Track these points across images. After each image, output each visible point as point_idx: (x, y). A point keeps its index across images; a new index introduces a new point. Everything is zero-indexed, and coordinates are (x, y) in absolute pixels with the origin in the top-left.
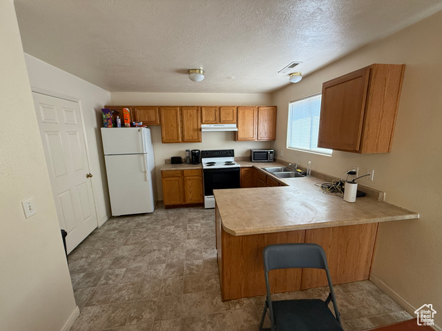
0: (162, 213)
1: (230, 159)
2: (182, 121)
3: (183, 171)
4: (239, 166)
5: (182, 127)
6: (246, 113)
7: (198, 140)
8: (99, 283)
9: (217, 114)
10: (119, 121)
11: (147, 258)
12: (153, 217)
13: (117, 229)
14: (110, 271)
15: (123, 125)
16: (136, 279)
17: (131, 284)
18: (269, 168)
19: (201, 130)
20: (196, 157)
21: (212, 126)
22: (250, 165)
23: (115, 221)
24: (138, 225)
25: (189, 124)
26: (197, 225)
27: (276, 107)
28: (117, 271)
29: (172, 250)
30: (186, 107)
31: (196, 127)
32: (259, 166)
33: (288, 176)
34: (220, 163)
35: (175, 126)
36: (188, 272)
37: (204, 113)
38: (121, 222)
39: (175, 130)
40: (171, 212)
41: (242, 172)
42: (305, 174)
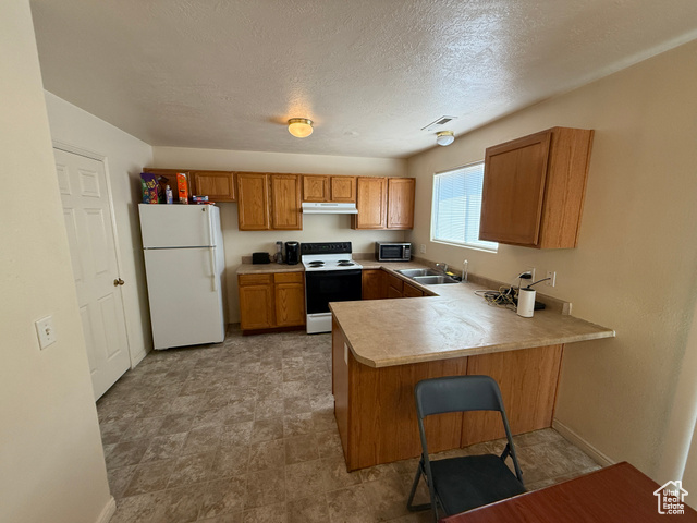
0: (238, 343)
1: (346, 257)
2: (272, 196)
3: (273, 275)
4: (361, 267)
5: (272, 206)
6: (371, 187)
7: (297, 227)
8: (144, 459)
9: (327, 187)
10: (170, 194)
11: (221, 414)
12: (224, 350)
13: (164, 371)
14: (162, 438)
15: (176, 200)
16: (206, 448)
17: (200, 456)
18: (405, 271)
19: (301, 211)
20: (292, 253)
21: (319, 205)
22: (376, 265)
23: (159, 357)
24: (200, 362)
25: (283, 202)
26: (296, 359)
27: (414, 179)
28: (173, 438)
29: (262, 398)
30: (278, 174)
31: (293, 207)
32: (391, 267)
33: (435, 282)
34: (331, 263)
35: (260, 203)
36: (290, 431)
37: (306, 185)
38: (171, 358)
39: (261, 210)
40: (252, 340)
41: (365, 276)
42: (459, 279)
